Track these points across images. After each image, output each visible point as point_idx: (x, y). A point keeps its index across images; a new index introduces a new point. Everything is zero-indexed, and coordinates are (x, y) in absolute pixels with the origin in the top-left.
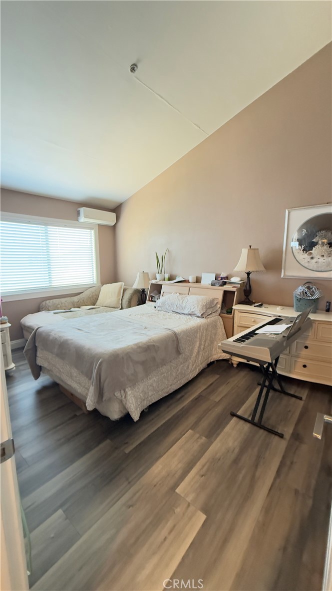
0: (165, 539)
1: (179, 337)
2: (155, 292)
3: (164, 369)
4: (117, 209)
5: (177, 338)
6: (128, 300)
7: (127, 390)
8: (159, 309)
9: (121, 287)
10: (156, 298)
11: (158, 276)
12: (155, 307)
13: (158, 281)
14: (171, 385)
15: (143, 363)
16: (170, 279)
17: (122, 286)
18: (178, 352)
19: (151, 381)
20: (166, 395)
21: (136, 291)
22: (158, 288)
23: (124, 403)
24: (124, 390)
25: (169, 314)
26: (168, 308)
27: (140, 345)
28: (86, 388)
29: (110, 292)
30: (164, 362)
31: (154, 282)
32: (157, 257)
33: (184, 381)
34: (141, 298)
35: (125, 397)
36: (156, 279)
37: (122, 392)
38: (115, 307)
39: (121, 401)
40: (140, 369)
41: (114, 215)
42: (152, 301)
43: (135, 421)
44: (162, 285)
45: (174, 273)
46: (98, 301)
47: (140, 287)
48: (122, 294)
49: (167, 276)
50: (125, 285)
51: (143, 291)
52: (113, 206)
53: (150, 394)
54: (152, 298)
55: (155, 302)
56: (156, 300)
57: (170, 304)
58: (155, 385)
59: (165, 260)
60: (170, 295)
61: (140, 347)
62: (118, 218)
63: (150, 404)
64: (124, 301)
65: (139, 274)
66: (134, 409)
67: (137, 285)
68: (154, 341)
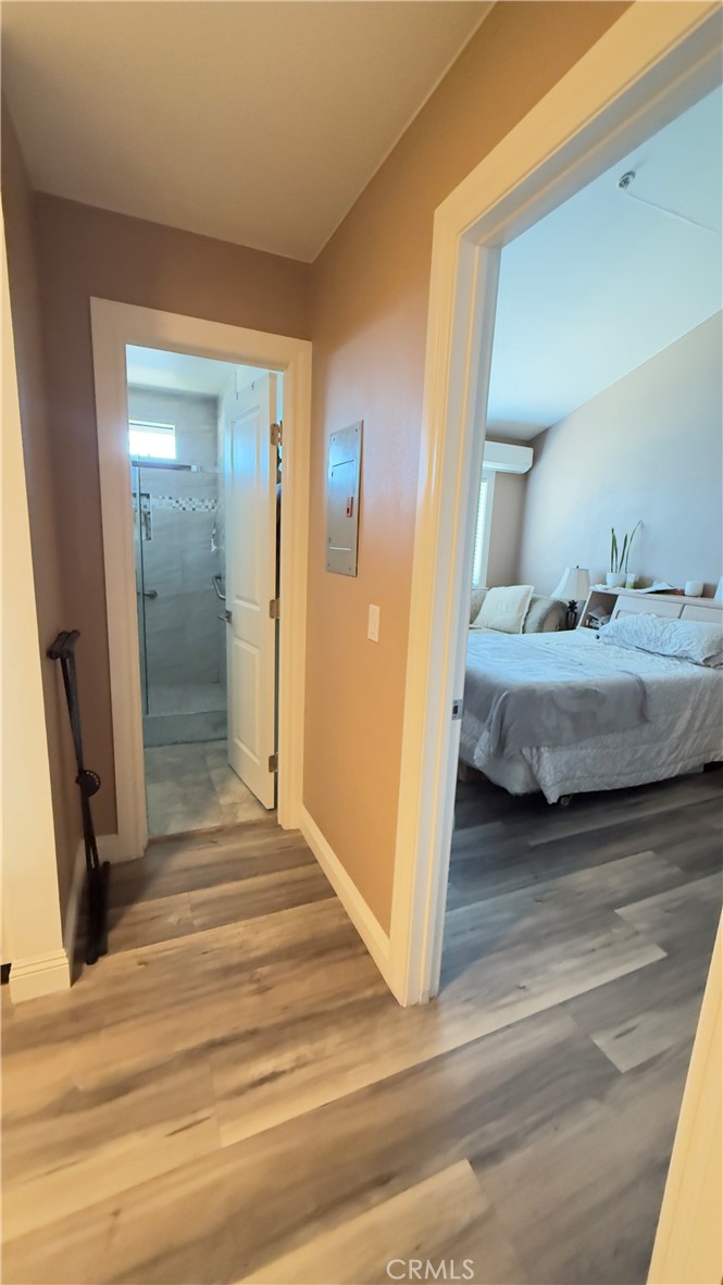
0: (593, 950)
1: (649, 691)
2: (600, 609)
3: (610, 739)
4: (535, 442)
5: (645, 692)
6: (538, 620)
7: (542, 749)
8: (606, 640)
9: (527, 595)
10: (600, 622)
11: (610, 578)
12: (598, 637)
13: (610, 587)
14: (619, 775)
15: (575, 717)
16: (638, 585)
17: (529, 592)
18: (643, 716)
19: (583, 753)
20: (608, 789)
21: (558, 605)
22: (606, 603)
23: (535, 768)
24: (538, 749)
25: (629, 652)
26: (627, 640)
27: (572, 684)
28: (474, 737)
29: (504, 602)
30: (610, 727)
31: (600, 588)
32: (614, 537)
33: (646, 778)
34: (566, 617)
35: (538, 761)
36: (605, 583)
37: (534, 751)
38: (512, 630)
39: (530, 767)
40: (567, 724)
41: (530, 451)
42: (591, 627)
43: (550, 802)
44: (616, 596)
45: (649, 573)
46: (479, 617)
47: (566, 598)
48: (527, 606)
49: (631, 579)
50: (534, 592)
51: (573, 605)
52: (527, 434)
53: (578, 773)
54: (590, 621)
55: (597, 629)
56: (599, 625)
57: (633, 633)
58: (588, 761)
59: (631, 546)
60: (635, 616)
61: (571, 689)
62: (536, 459)
63: (576, 791)
64: (530, 621)
65: (567, 570)
66: (550, 783)
67: (563, 594)
68: (597, 686)
